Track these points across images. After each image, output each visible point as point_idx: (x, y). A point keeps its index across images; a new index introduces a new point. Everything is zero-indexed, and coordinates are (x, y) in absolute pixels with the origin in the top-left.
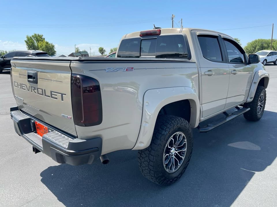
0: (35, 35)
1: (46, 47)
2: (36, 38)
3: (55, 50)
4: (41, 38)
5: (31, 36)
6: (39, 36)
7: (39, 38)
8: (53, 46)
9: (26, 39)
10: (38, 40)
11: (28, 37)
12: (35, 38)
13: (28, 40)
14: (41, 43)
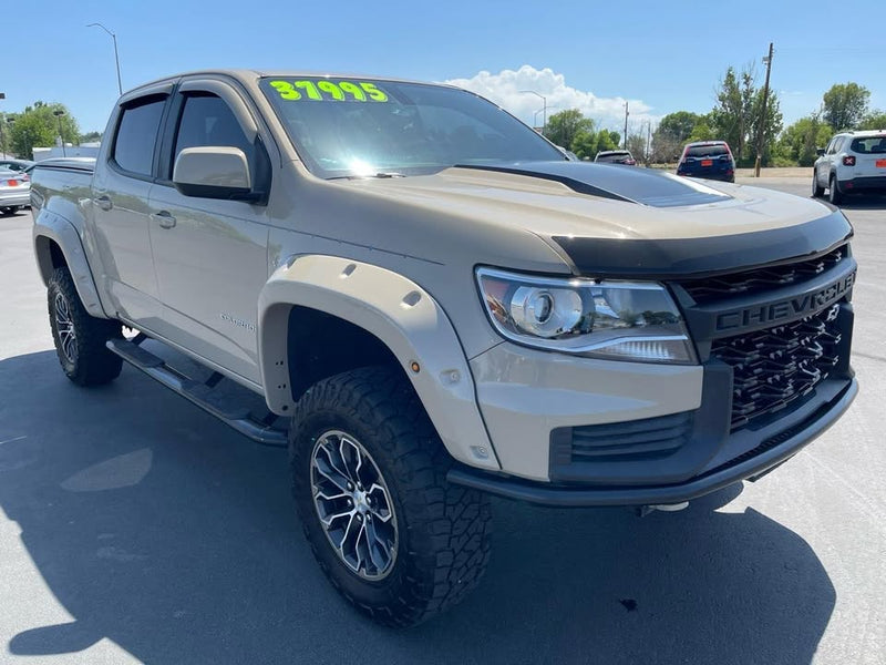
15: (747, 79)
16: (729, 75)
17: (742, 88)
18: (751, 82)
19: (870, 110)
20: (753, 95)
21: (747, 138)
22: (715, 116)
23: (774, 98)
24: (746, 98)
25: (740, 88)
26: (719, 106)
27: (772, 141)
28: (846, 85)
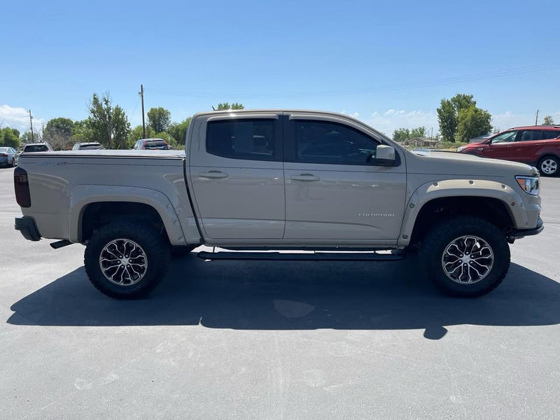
0: (459, 96)
1: (473, 118)
2: (459, 103)
3: (492, 124)
4: (469, 102)
5: (450, 100)
6: (465, 98)
7: (464, 102)
8: (488, 117)
9: (440, 106)
10: (460, 106)
11: (443, 103)
12: (457, 103)
13: (443, 107)
14: (463, 112)
15: (107, 102)
16: (95, 98)
17: (104, 106)
18: (109, 103)
19: (172, 123)
20: (111, 111)
21: (112, 136)
22: (90, 122)
23: (124, 114)
24: (108, 112)
25: (103, 107)
26: (92, 116)
27: (127, 138)
28: (158, 108)
